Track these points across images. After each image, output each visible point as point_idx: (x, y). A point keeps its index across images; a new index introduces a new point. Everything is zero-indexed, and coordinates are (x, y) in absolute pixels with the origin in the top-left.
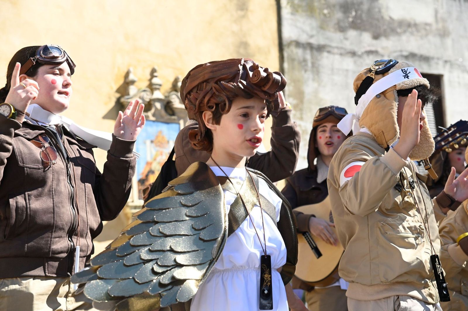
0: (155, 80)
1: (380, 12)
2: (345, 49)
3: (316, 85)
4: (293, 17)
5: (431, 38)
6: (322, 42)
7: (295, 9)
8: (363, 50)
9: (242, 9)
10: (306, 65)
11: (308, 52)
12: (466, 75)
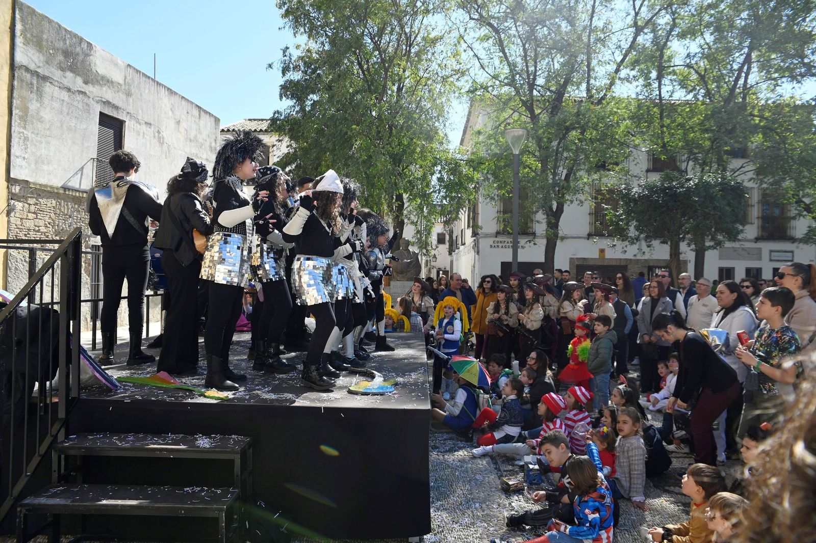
1: (90, 65)
2: (64, 85)
3: (38, 105)
4: (24, 46)
5: (120, 94)
6: (47, 74)
7: (27, 42)
8: (76, 89)
10: (33, 88)
11: (35, 78)
12: (138, 125)
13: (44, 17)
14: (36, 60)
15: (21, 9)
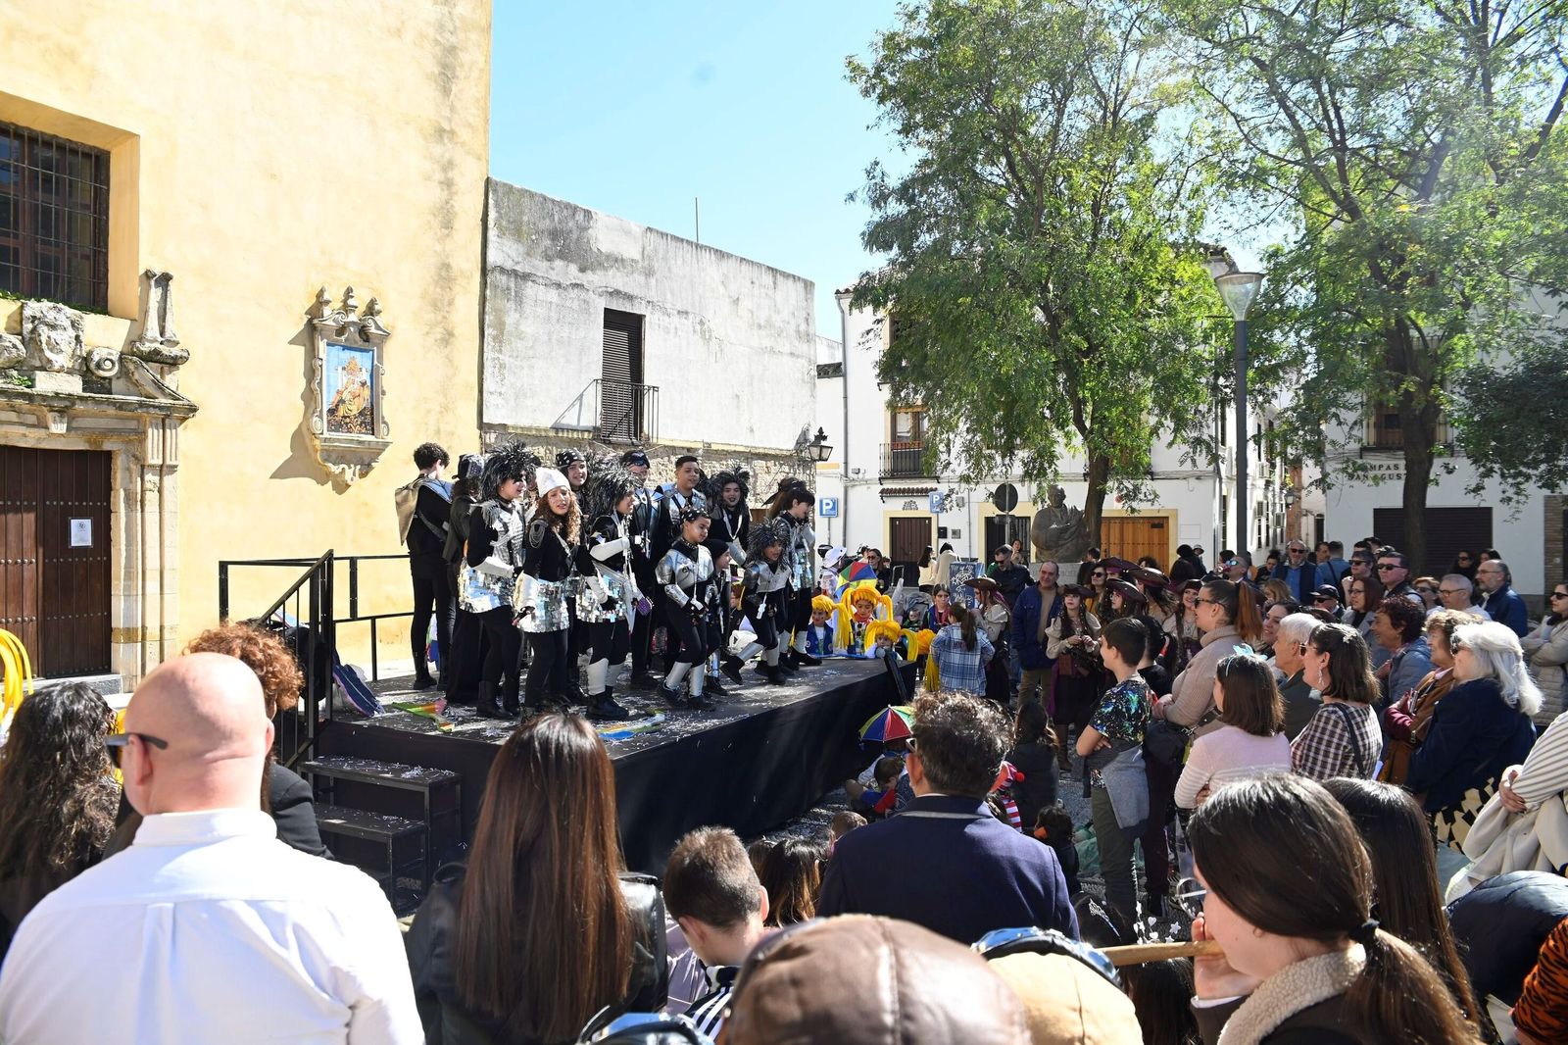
0: (351, 302)
1: (588, 242)
2: (551, 280)
3: (517, 316)
4: (498, 240)
5: (635, 275)
6: (528, 270)
7: (502, 233)
8: (568, 283)
9: (447, 228)
10: (509, 294)
11: (513, 279)
12: (666, 317)
13: (524, 192)
14: (513, 254)
15: (495, 191)
